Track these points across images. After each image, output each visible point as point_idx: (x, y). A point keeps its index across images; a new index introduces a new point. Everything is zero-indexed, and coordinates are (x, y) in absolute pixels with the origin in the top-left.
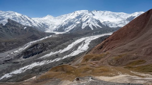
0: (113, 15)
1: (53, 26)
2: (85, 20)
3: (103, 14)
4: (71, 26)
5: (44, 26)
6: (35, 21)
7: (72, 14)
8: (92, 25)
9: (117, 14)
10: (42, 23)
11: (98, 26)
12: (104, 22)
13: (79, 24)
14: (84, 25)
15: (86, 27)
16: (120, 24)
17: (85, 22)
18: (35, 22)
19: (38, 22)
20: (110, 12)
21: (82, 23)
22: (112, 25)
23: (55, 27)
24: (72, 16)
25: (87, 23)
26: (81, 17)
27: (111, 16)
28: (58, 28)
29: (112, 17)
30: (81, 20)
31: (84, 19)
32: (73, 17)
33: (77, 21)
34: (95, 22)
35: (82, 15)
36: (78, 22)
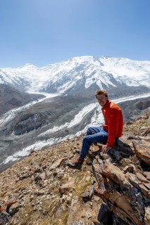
0: (133, 65)
1: (38, 84)
2: (89, 74)
3: (117, 63)
4: (67, 84)
5: (23, 83)
6: (8, 73)
7: (67, 63)
8: (102, 83)
9: (139, 63)
10: (19, 78)
11: (111, 83)
12: (119, 77)
13: (80, 80)
14: (89, 82)
15: (92, 86)
16: (143, 80)
17: (90, 76)
18: (7, 76)
19: (12, 76)
20: (128, 60)
21: (85, 78)
22: (130, 82)
23: (40, 85)
24: (67, 66)
25: (94, 79)
26: (83, 69)
27: (130, 67)
28: (46, 86)
29: (130, 69)
30: (83, 74)
31: (88, 72)
32: (70, 68)
33: (76, 76)
34: (106, 77)
35: (84, 66)
36: (79, 78)
